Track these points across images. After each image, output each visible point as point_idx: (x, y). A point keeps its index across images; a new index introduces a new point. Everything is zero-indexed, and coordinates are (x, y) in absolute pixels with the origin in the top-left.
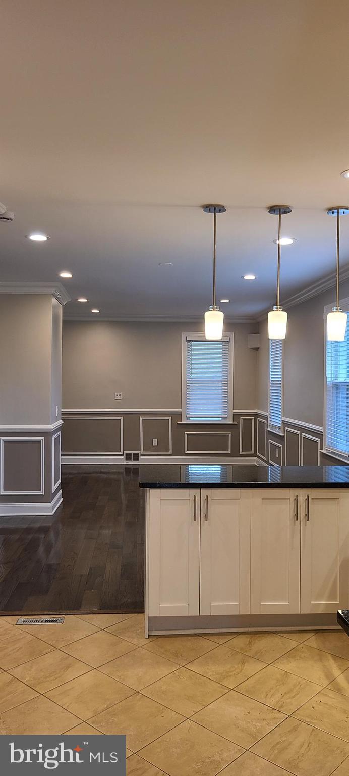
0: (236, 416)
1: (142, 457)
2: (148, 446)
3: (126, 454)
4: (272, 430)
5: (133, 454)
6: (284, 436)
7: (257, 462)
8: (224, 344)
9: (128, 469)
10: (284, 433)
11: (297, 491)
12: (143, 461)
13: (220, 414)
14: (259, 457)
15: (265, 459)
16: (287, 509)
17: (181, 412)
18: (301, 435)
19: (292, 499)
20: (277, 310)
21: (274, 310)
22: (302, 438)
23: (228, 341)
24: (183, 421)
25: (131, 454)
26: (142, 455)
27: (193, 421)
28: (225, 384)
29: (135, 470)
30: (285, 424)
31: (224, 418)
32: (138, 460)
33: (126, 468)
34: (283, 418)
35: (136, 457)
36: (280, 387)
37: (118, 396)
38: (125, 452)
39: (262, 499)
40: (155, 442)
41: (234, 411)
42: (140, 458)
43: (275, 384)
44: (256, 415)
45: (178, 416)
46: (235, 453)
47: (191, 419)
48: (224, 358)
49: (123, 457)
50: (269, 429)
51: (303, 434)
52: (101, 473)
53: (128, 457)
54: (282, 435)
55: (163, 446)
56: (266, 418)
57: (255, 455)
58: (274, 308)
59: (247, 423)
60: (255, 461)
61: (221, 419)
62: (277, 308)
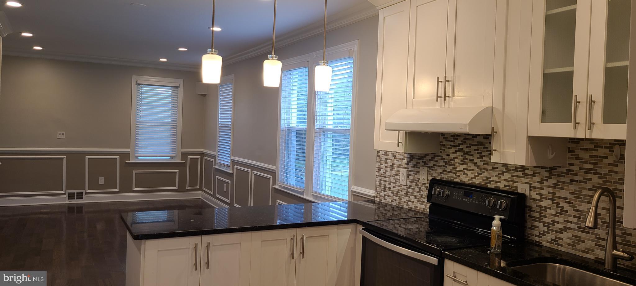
0: (184, 155)
1: (87, 196)
2: (94, 184)
3: (69, 193)
4: (219, 167)
5: (77, 193)
6: (232, 174)
7: (202, 196)
8: (174, 89)
9: (71, 209)
10: (233, 170)
11: (292, 231)
12: (88, 199)
13: (168, 153)
14: (205, 192)
15: (212, 193)
16: (284, 249)
17: (130, 151)
18: (252, 172)
19: (289, 239)
20: (273, 59)
21: (269, 59)
22: (253, 175)
23: (177, 87)
24: (131, 160)
25: (75, 193)
26: (87, 193)
27: (141, 159)
28: (174, 126)
29: (79, 209)
30: (234, 163)
31: (172, 157)
32: (82, 199)
33: (68, 207)
34: (232, 157)
35: (80, 196)
36: (230, 130)
37: (61, 135)
38: (68, 191)
39: (262, 241)
40: (102, 181)
41: (183, 150)
42: (85, 196)
43: (224, 127)
44: (202, 154)
45: (126, 155)
46: (182, 188)
47: (139, 158)
48: (174, 102)
49: (66, 197)
50: (216, 167)
51: (253, 171)
52: (41, 213)
53: (71, 196)
54: (231, 172)
55: (110, 184)
56: (214, 157)
57: (200, 189)
58: (270, 56)
59: (194, 162)
60: (199, 195)
61: (169, 158)
62: (272, 57)
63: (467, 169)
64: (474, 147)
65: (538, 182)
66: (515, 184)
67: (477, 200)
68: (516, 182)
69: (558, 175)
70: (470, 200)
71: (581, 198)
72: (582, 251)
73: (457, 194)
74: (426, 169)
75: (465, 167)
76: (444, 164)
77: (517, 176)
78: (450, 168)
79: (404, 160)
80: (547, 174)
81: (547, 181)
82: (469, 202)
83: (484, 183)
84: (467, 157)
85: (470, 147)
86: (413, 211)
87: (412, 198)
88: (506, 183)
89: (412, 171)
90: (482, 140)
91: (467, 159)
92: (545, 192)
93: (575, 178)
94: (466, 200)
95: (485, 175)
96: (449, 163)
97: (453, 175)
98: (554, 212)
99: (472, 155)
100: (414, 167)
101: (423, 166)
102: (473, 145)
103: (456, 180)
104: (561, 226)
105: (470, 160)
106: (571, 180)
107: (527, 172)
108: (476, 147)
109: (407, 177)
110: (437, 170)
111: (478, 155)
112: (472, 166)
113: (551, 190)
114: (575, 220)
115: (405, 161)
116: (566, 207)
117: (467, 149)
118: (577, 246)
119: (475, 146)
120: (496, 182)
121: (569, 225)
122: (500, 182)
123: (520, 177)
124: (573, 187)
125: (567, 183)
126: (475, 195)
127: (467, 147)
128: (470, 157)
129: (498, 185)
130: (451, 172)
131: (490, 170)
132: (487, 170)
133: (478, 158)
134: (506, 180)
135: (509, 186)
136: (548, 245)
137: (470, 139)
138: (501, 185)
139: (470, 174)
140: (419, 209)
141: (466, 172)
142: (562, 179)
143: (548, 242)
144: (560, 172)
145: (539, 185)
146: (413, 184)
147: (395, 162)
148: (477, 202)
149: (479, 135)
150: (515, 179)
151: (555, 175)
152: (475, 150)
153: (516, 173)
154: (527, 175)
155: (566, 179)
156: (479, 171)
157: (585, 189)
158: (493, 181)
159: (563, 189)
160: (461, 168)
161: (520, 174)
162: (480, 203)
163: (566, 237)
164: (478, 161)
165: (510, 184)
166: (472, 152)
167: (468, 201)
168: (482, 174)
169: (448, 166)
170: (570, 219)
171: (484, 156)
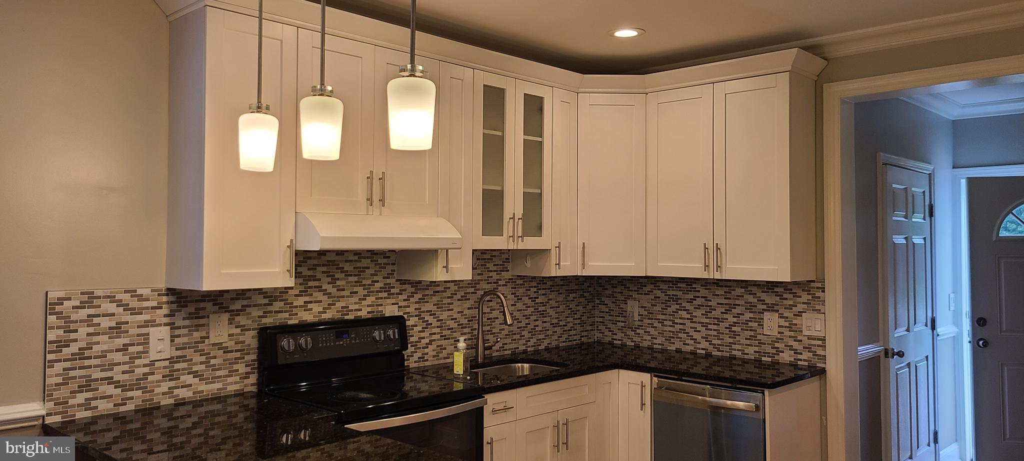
63: (311, 302)
64: (320, 269)
65: (404, 300)
66: (380, 308)
67: (357, 338)
68: (381, 305)
69: (423, 289)
70: (347, 341)
71: (442, 308)
72: (445, 358)
73: (324, 339)
74: (226, 316)
75: (307, 299)
76: (266, 301)
77: (381, 298)
78: (278, 305)
79: (161, 308)
80: (413, 290)
81: (413, 297)
82: (346, 344)
83: (338, 316)
84: (310, 284)
85: (315, 269)
86: (189, 403)
87: (188, 379)
88: (369, 309)
89: (184, 327)
90: (334, 257)
91: (311, 287)
92: (410, 309)
93: (438, 289)
94: (341, 343)
95: (339, 305)
96: (276, 298)
97: (287, 315)
98: (420, 328)
99: (320, 280)
100: (188, 318)
101: (214, 312)
102: (319, 265)
103: (290, 322)
104: (427, 341)
105: (315, 287)
106: (434, 292)
107: (392, 291)
108: (325, 269)
109: (172, 341)
110: (250, 314)
111: (329, 279)
112: (319, 296)
113: (417, 306)
114: (438, 330)
115: (165, 310)
116: (430, 319)
117: (310, 273)
118: (441, 355)
119: (323, 266)
120: (356, 310)
121: (434, 337)
122: (361, 310)
123: (385, 298)
124: (435, 299)
125: (431, 295)
126: (353, 333)
127: (309, 269)
128: (316, 284)
129: (359, 314)
130: (281, 312)
131: (348, 297)
132: (343, 297)
133: (329, 283)
134: (368, 306)
135: (373, 312)
136: (416, 365)
137: (315, 258)
138: (363, 314)
139: (316, 308)
140: (205, 393)
141: (310, 306)
142: (427, 292)
143: (415, 362)
144: (424, 285)
145: (405, 303)
146: (189, 352)
147: (128, 318)
148: (357, 341)
149: (329, 251)
150: (380, 301)
151: (420, 289)
152: (323, 272)
153: (380, 295)
154: (393, 294)
155: (430, 292)
156: (330, 301)
157: (445, 298)
158: (352, 310)
159: (428, 302)
160: (300, 301)
161: (385, 294)
162: (362, 340)
163: (431, 350)
164: (330, 288)
165: (374, 309)
166: (319, 276)
167: (345, 342)
168: (335, 305)
169: (274, 302)
170: (434, 331)
171: (338, 279)
